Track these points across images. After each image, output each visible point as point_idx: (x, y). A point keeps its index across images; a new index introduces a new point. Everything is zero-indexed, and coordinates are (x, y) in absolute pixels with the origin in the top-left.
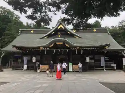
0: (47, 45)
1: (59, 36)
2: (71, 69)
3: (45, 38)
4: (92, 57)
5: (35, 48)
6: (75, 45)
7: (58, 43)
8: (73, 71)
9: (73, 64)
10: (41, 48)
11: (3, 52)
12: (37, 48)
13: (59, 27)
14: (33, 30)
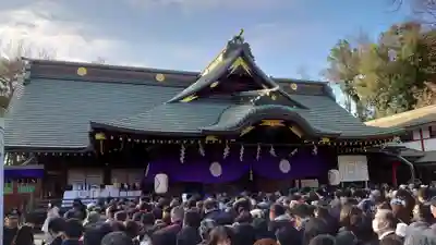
1: (274, 98)
3: (188, 99)
13: (235, 67)
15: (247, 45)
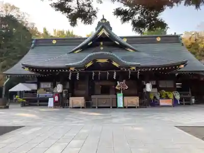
0: (81, 63)
1: (102, 48)
2: (120, 104)
3: (78, 51)
4: (154, 83)
5: (61, 69)
6: (129, 63)
7: (100, 61)
8: (125, 107)
9: (124, 96)
10: (71, 69)
11: (8, 77)
12: (65, 69)
13: (101, 34)
14: (55, 39)
15: (109, 22)
